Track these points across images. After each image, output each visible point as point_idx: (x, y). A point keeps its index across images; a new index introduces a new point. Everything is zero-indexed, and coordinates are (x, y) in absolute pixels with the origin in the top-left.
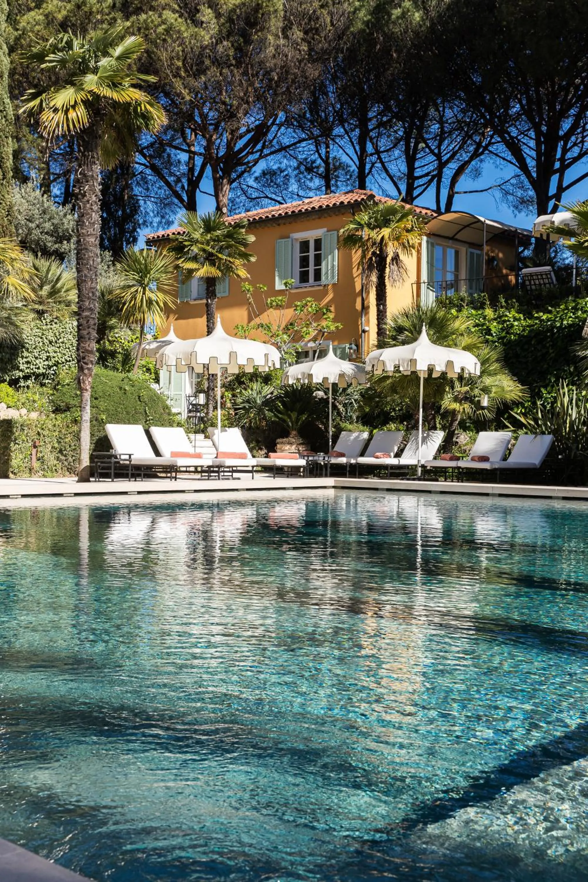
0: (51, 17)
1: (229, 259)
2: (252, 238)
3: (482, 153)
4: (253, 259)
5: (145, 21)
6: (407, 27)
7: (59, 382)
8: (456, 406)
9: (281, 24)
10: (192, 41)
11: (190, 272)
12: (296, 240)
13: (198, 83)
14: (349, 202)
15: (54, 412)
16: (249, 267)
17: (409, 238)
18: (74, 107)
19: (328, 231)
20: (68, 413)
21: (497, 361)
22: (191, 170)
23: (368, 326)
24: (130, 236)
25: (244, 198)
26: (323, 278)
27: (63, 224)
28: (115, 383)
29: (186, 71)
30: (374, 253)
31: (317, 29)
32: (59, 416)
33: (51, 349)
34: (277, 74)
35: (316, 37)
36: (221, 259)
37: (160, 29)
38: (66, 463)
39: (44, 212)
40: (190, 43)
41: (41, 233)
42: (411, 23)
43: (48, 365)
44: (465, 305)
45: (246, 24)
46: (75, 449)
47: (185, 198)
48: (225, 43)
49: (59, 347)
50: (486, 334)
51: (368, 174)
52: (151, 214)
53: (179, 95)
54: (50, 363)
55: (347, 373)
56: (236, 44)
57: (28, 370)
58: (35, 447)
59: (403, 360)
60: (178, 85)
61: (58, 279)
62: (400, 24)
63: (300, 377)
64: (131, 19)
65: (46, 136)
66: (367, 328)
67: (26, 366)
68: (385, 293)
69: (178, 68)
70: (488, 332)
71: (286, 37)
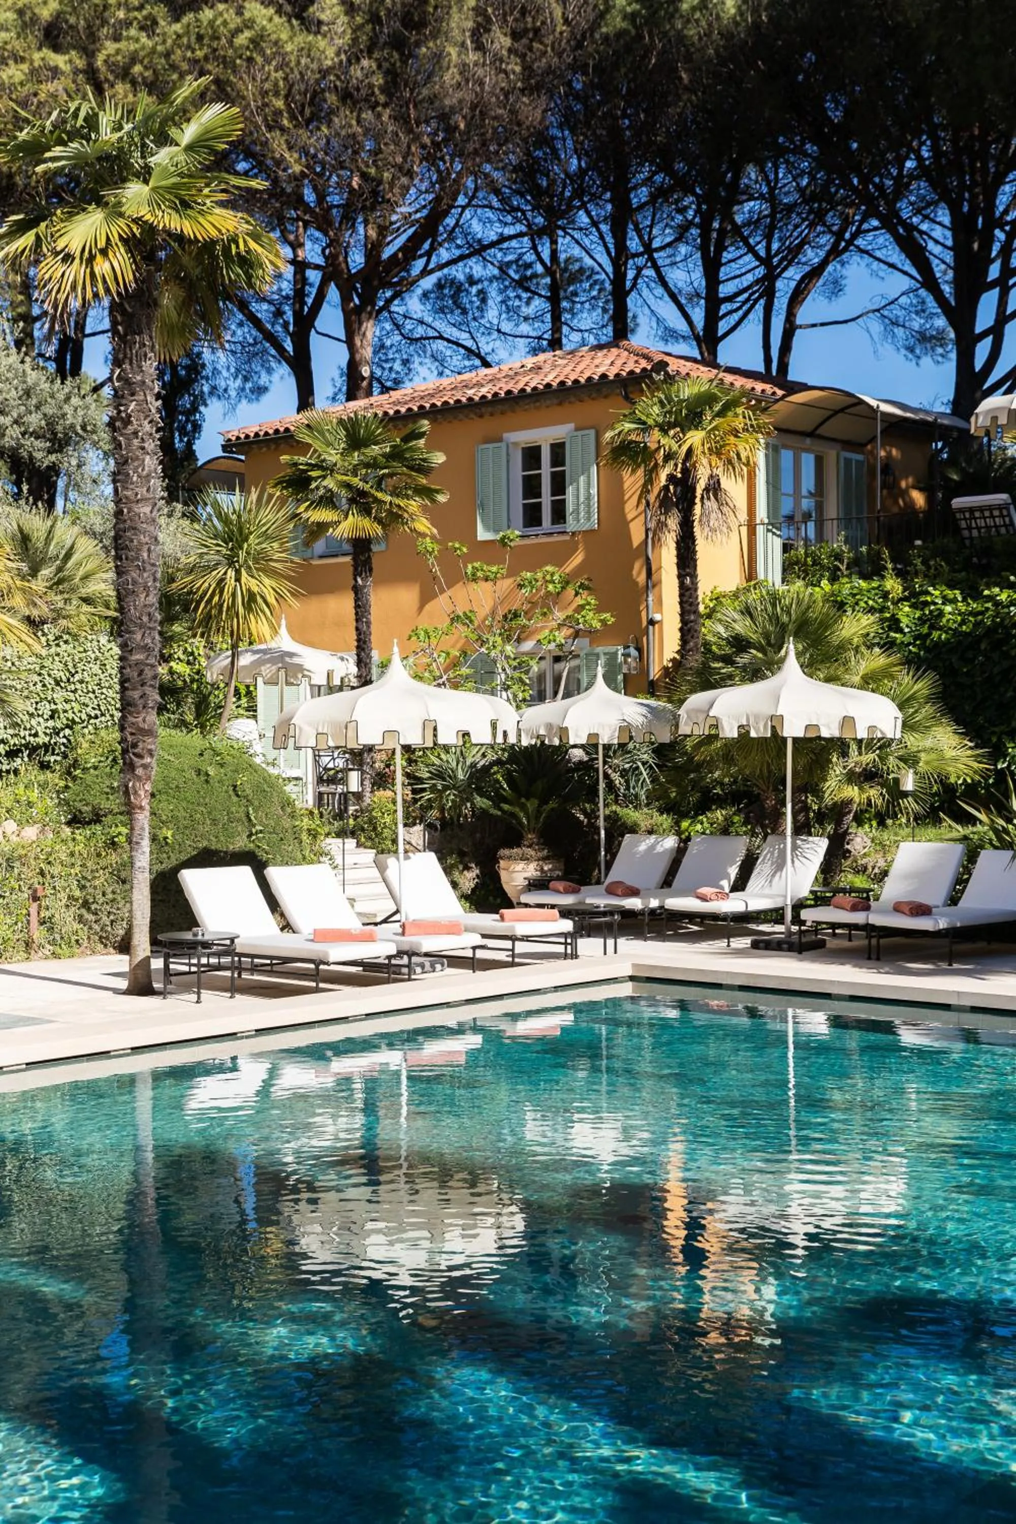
0: (28, 15)
1: (397, 501)
2: (439, 458)
3: (846, 249)
4: (442, 498)
5: (211, 23)
6: (710, 25)
7: (76, 761)
8: (852, 792)
9: (470, 24)
10: (303, 61)
11: (322, 527)
12: (516, 444)
13: (314, 141)
14: (617, 375)
15: (69, 823)
16: (435, 514)
17: (741, 448)
18: (104, 252)
19: (577, 429)
20: (98, 827)
21: (928, 699)
22: (299, 294)
23: (660, 611)
24: (187, 421)
25: (399, 338)
26: (570, 519)
27: (64, 416)
28: (187, 762)
29: (292, 117)
30: (671, 478)
31: (537, 31)
32: (81, 834)
33: (59, 695)
34: (464, 117)
35: (536, 45)
36: (380, 502)
37: (242, 39)
38: (97, 927)
39: (28, 393)
40: (298, 63)
41: (23, 434)
42: (718, 17)
43: (54, 728)
44: (843, 568)
45: (405, 25)
46: (113, 900)
47: (289, 346)
48: (365, 63)
49: (75, 691)
50: (890, 628)
51: (631, 290)
52: (225, 373)
53: (279, 162)
54: (59, 725)
55: (634, 723)
56: (386, 65)
57: (17, 740)
58: (35, 898)
59: (757, 717)
60: (278, 144)
61: (68, 556)
62: (697, 21)
63: (542, 732)
64: (185, 20)
65: (51, 311)
66: (657, 617)
67: (11, 731)
68: (694, 552)
69: (278, 113)
70: (894, 624)
71: (479, 47)
